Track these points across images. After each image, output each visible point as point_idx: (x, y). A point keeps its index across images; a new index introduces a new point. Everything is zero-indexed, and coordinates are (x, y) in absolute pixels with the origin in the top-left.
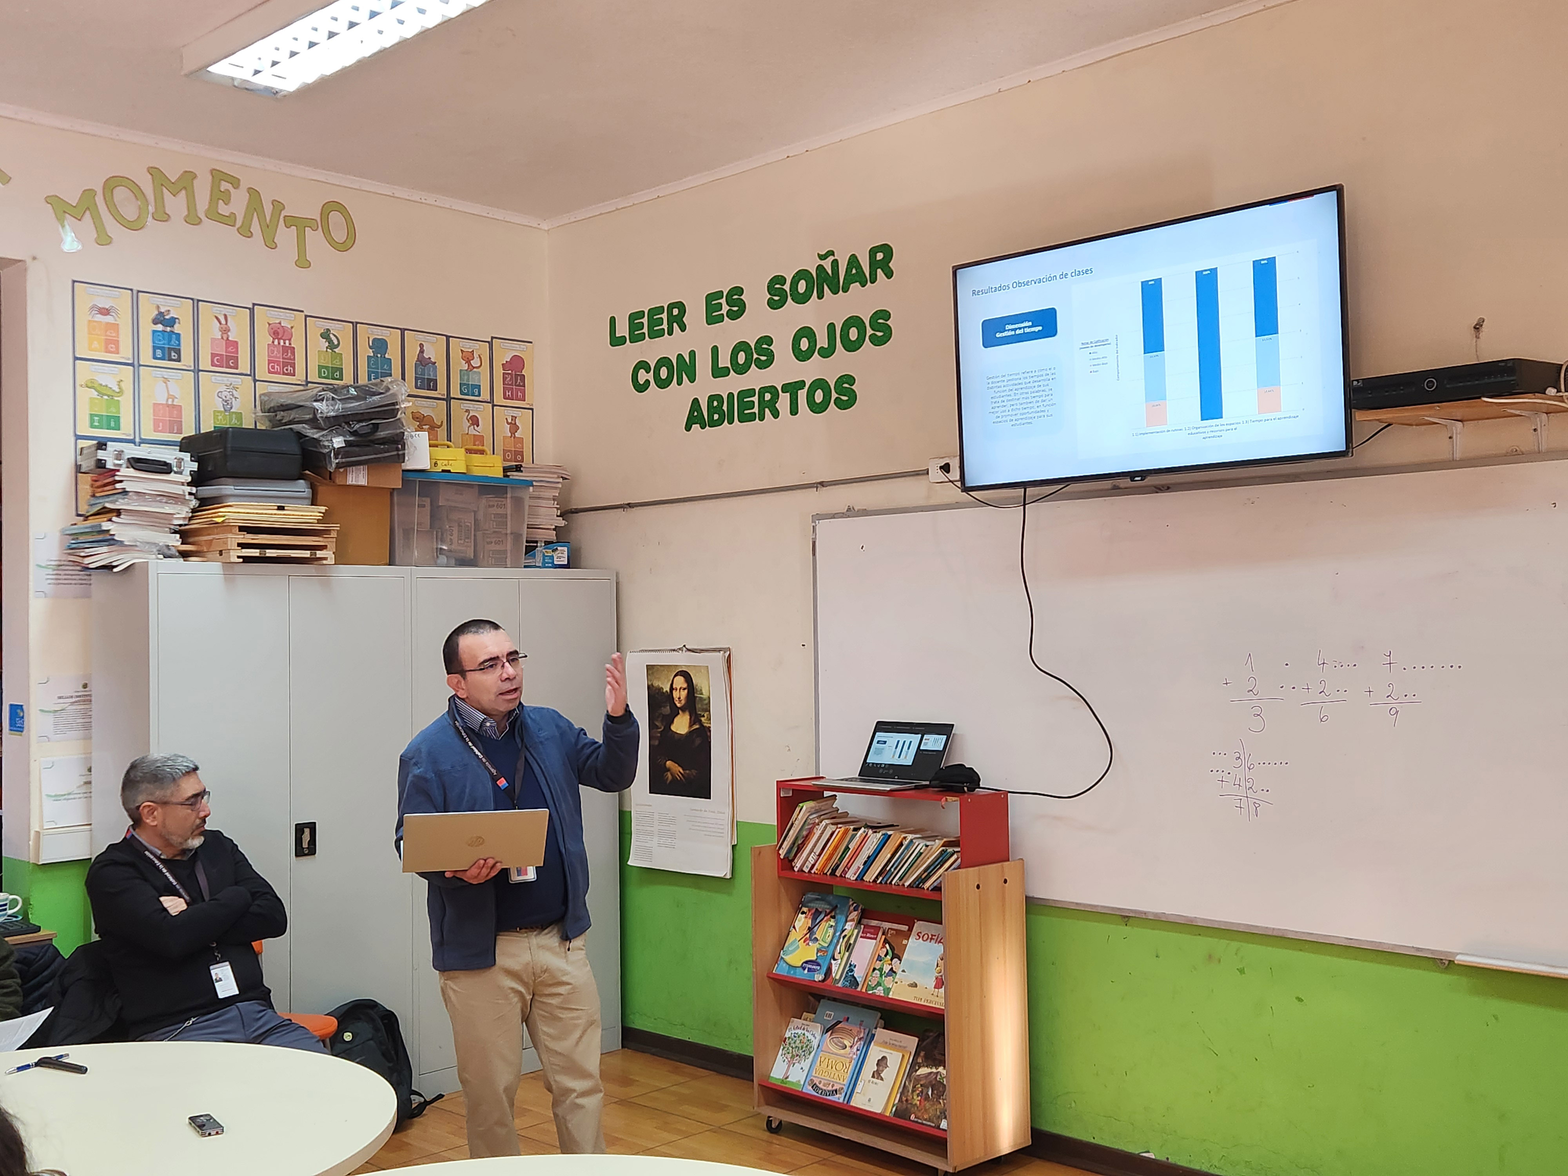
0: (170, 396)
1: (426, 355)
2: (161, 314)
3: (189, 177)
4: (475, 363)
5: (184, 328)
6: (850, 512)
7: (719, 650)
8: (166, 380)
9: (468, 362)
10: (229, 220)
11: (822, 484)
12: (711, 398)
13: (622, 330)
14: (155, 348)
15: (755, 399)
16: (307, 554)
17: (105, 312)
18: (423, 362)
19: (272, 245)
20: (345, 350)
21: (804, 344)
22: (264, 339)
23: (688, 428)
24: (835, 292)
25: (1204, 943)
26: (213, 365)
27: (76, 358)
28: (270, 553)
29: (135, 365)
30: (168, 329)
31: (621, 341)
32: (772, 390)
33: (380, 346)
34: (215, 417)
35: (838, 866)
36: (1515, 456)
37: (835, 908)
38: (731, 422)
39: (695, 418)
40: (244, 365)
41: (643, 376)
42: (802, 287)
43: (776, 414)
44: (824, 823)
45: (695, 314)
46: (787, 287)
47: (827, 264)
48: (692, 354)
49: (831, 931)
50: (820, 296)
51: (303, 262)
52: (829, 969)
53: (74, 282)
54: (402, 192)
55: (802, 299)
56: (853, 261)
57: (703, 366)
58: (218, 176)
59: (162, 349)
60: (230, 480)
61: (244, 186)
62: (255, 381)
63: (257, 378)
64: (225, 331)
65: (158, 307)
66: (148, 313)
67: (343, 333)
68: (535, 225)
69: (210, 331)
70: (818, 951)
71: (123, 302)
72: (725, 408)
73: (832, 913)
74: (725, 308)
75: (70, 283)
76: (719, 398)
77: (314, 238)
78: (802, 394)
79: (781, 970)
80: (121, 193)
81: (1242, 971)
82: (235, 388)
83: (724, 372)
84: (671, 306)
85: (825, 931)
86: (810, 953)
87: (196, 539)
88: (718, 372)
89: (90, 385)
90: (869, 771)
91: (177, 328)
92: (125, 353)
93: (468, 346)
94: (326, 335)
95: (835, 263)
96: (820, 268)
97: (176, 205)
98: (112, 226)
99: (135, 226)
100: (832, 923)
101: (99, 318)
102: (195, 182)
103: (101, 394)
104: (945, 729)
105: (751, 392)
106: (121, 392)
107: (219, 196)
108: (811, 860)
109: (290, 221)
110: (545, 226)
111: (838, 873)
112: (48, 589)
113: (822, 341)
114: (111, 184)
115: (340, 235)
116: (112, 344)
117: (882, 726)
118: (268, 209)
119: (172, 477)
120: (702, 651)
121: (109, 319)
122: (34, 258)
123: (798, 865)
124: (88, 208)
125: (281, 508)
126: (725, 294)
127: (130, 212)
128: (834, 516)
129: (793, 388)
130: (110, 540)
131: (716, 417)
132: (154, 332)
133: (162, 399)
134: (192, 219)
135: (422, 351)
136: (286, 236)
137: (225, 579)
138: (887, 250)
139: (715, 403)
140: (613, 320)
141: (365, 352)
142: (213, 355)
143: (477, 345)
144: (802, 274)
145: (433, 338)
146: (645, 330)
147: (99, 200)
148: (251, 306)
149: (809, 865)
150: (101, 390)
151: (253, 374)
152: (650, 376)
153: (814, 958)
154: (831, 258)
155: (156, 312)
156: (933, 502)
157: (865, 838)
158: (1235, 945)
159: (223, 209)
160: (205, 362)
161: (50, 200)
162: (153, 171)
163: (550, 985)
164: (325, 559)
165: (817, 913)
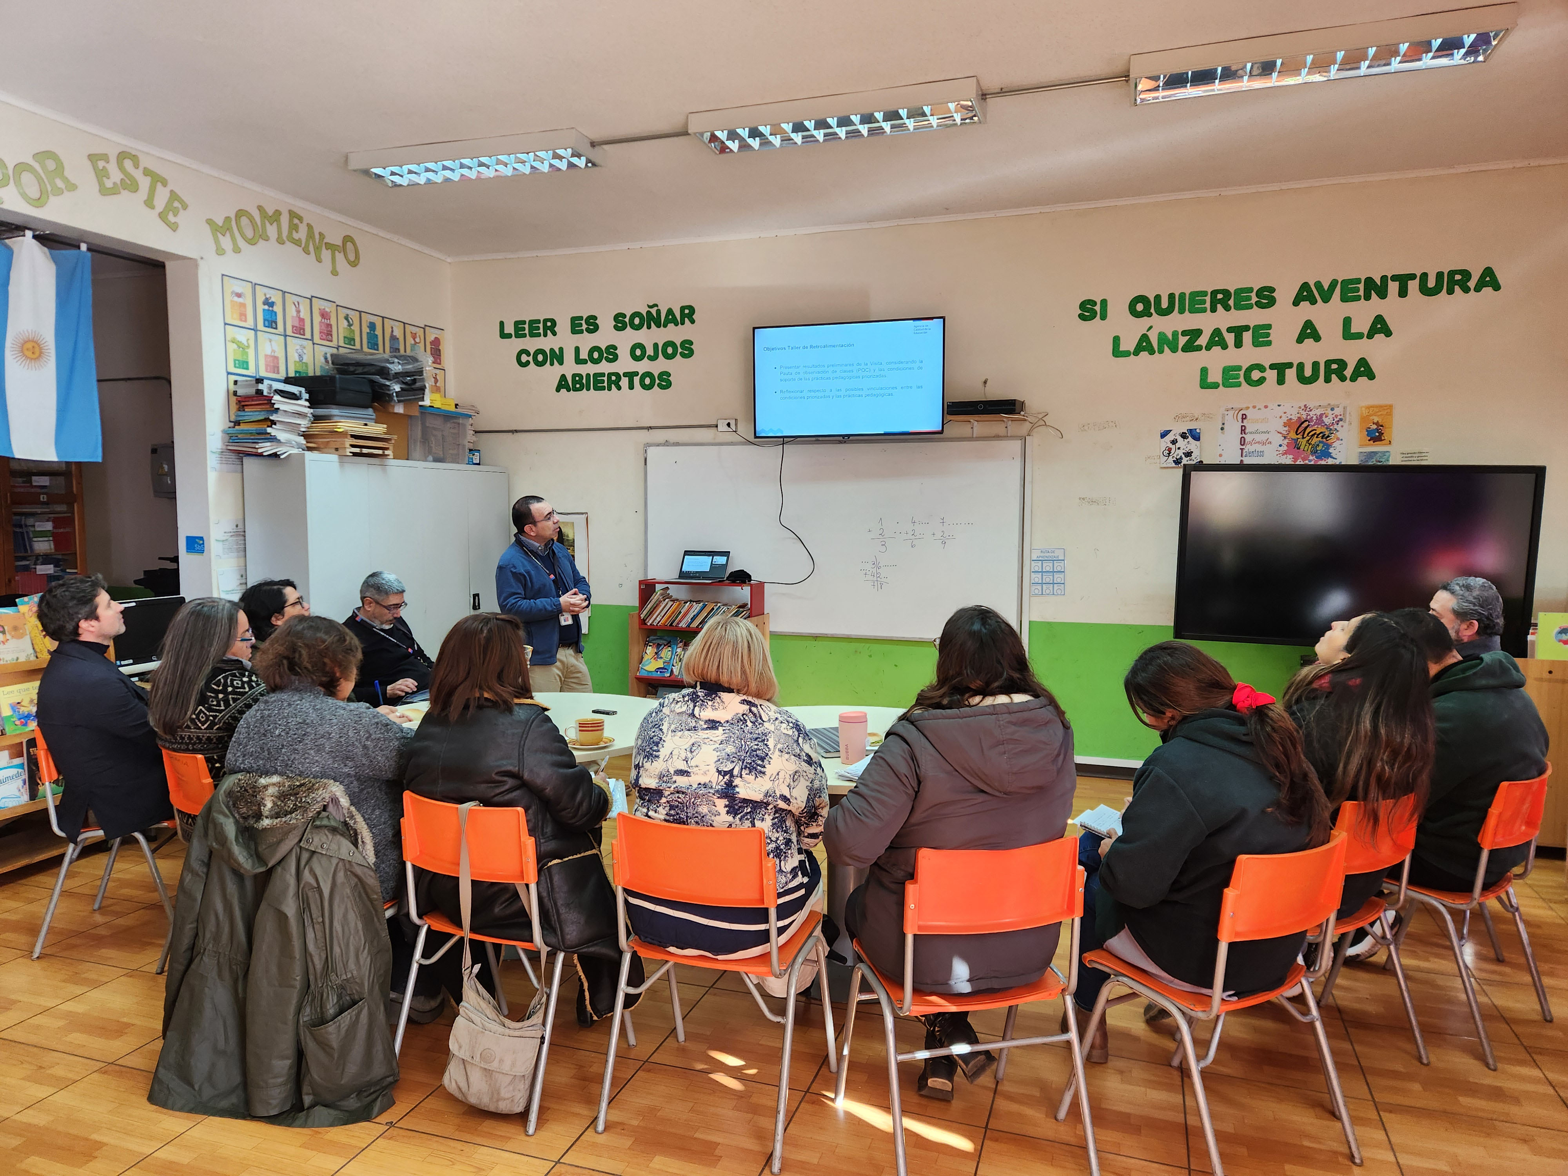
0: (273, 351)
1: (394, 334)
2: (267, 299)
3: (278, 213)
4: (417, 340)
5: (278, 309)
6: (667, 444)
7: (582, 514)
8: (270, 341)
9: (414, 339)
10: (297, 243)
11: (651, 428)
12: (574, 376)
13: (509, 329)
14: (265, 320)
15: (605, 379)
16: (380, 452)
17: (239, 295)
18: (393, 338)
19: (319, 260)
20: (356, 327)
21: (638, 352)
22: (317, 318)
23: (558, 390)
24: (659, 326)
25: (854, 646)
26: (293, 333)
27: (226, 324)
28: (365, 451)
29: (255, 330)
30: (271, 309)
31: (509, 336)
32: (617, 375)
33: (372, 326)
34: (295, 365)
35: (674, 621)
36: (997, 437)
37: (670, 642)
38: (588, 389)
39: (562, 384)
40: (308, 335)
41: (524, 358)
42: (637, 321)
43: (619, 388)
44: (667, 600)
45: (563, 326)
46: (627, 320)
47: (654, 311)
48: (561, 349)
49: (670, 653)
50: (649, 327)
51: (335, 273)
52: (672, 671)
53: (223, 275)
54: (382, 234)
55: (638, 328)
56: (670, 312)
57: (569, 356)
58: (292, 214)
59: (268, 321)
60: (334, 406)
61: (305, 223)
62: (314, 344)
63: (315, 342)
64: (298, 312)
65: (265, 295)
66: (260, 299)
67: (355, 316)
68: (443, 259)
69: (291, 311)
70: (664, 663)
71: (247, 289)
72: (584, 381)
73: (669, 644)
74: (584, 326)
75: (220, 276)
76: (580, 376)
77: (340, 256)
78: (637, 380)
79: (643, 674)
80: (244, 221)
81: (870, 656)
82: (304, 348)
83: (584, 362)
84: (545, 321)
85: (666, 653)
86: (660, 664)
87: (315, 440)
88: (579, 361)
89: (233, 341)
90: (683, 575)
91: (275, 308)
92: (250, 323)
93: (414, 330)
94: (347, 318)
95: (658, 312)
96: (648, 313)
97: (272, 230)
98: (241, 243)
99: (251, 242)
100: (670, 649)
101: (236, 299)
102: (281, 217)
103: (239, 347)
104: (726, 554)
105: (603, 375)
106: (248, 347)
107: (294, 228)
108: (658, 619)
109: (329, 246)
110: (449, 260)
111: (674, 624)
112: (218, 466)
113: (650, 351)
114: (240, 213)
115: (352, 257)
116: (243, 316)
117: (687, 553)
118: (317, 236)
119: (299, 402)
120: (569, 514)
121: (240, 300)
122: (202, 258)
123: (650, 622)
124: (228, 229)
125: (366, 425)
126: (584, 318)
127: (249, 233)
128: (658, 445)
129: (631, 375)
130: (273, 439)
131: (578, 386)
132: (264, 310)
133: (269, 352)
134: (280, 241)
135: (392, 331)
136: (326, 254)
137: (340, 465)
138: (692, 310)
139: (577, 378)
140: (502, 324)
141: (366, 330)
142: (293, 327)
143: (418, 329)
144: (636, 314)
145: (397, 323)
146: (527, 331)
147: (233, 223)
148: (310, 297)
149: (657, 621)
150: (239, 345)
151: (312, 340)
152: (530, 359)
153: (662, 666)
154: (656, 308)
155: (264, 298)
156: (717, 441)
157: (691, 607)
158: (868, 645)
159: (296, 236)
160: (289, 332)
161: (210, 222)
162: (260, 208)
163: (574, 673)
164: (388, 455)
165: (659, 645)
